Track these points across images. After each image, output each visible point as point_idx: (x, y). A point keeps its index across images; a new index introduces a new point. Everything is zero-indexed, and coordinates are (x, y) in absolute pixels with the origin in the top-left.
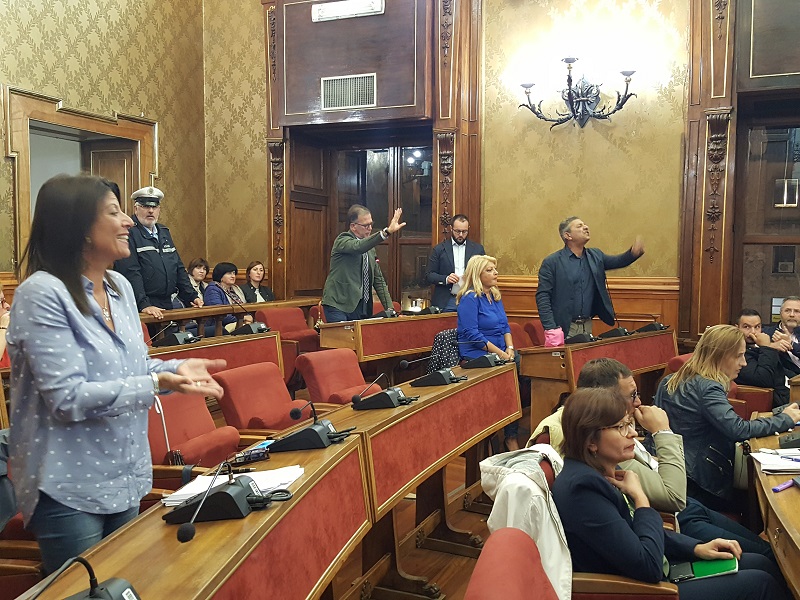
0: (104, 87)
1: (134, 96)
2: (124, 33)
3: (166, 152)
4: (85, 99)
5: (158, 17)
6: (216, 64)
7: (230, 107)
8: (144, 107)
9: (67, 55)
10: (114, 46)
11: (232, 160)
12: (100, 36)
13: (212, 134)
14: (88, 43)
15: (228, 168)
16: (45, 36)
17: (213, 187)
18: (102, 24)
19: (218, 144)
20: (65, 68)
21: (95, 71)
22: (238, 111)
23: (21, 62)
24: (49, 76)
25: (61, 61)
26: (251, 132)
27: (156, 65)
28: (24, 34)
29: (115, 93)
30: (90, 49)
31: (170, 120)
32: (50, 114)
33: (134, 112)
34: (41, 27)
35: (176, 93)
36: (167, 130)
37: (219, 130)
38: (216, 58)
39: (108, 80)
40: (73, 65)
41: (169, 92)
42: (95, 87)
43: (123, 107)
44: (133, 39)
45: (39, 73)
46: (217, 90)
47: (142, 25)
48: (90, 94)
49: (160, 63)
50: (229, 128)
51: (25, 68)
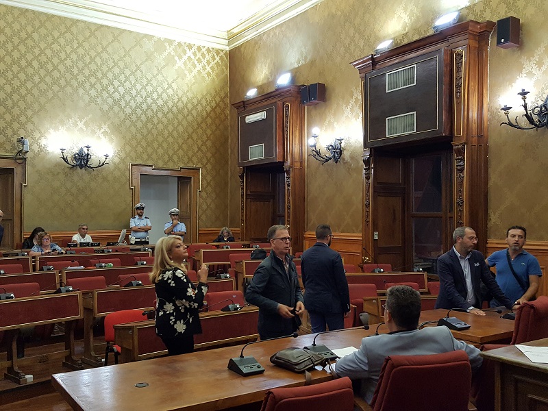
0: (175, 158)
1: (190, 160)
2: (186, 135)
3: (206, 180)
4: (166, 163)
5: (204, 125)
8: (195, 163)
9: (158, 148)
10: (180, 141)
12: (174, 138)
14: (167, 142)
16: (148, 143)
18: (175, 134)
20: (157, 153)
21: (171, 152)
24: (149, 157)
25: (155, 151)
27: (202, 145)
28: (139, 143)
29: (180, 159)
30: (169, 144)
31: (209, 167)
32: (149, 170)
33: (190, 165)
34: (146, 139)
35: (213, 155)
39: (177, 154)
40: (160, 151)
41: (209, 155)
42: (170, 158)
43: (185, 164)
44: (190, 136)
45: (145, 156)
47: (195, 131)
48: (168, 161)
49: (204, 143)
51: (139, 155)
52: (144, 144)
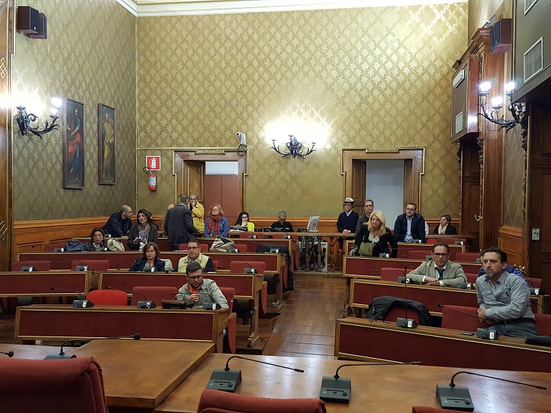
0: (393, 139)
1: (411, 139)
2: (407, 112)
3: (432, 161)
4: (381, 146)
5: (431, 98)
8: (418, 142)
9: (373, 130)
10: (400, 119)
12: (392, 117)
14: (384, 122)
16: (361, 125)
18: (394, 112)
20: (371, 135)
21: (388, 133)
23: (350, 138)
24: (363, 140)
25: (369, 133)
27: (428, 120)
28: (351, 127)
29: (399, 140)
30: (386, 124)
31: (436, 145)
32: (362, 156)
33: (411, 146)
34: (359, 122)
35: (442, 131)
39: (396, 135)
40: (376, 133)
41: (437, 131)
42: (387, 140)
43: (404, 145)
44: (412, 112)
45: (358, 140)
47: (419, 104)
48: (384, 143)
49: (430, 118)
51: (351, 140)
52: (357, 126)
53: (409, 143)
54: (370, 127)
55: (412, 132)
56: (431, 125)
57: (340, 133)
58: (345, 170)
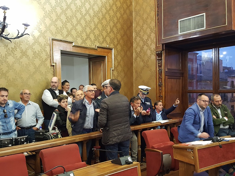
0: (92, 37)
1: (104, 39)
2: (100, 15)
3: (117, 60)
4: (84, 41)
6: (138, 24)
7: (142, 40)
8: (109, 43)
9: (77, 25)
10: (96, 20)
11: (143, 61)
12: (90, 17)
13: (136, 51)
14: (85, 19)
15: (142, 64)
16: (67, 18)
17: (136, 72)
19: (138, 55)
20: (76, 30)
21: (88, 30)
22: (145, 41)
23: (57, 28)
24: (69, 33)
25: (74, 27)
26: (150, 49)
27: (113, 27)
28: (58, 17)
29: (96, 38)
30: (86, 22)
31: (119, 47)
32: (69, 48)
33: (105, 45)
34: (66, 14)
35: (122, 37)
36: (118, 51)
37: (138, 50)
38: (138, 21)
39: (94, 33)
40: (79, 28)
41: (119, 36)
42: (88, 37)
43: (100, 43)
44: (104, 17)
45: (65, 32)
46: (138, 34)
47: (108, 11)
48: (86, 39)
49: (115, 25)
50: (142, 48)
51: (59, 31)
52: (63, 17)
53: (103, 42)
54: (75, 21)
55: (104, 34)
56: (115, 30)
57: (48, 21)
58: (55, 61)
